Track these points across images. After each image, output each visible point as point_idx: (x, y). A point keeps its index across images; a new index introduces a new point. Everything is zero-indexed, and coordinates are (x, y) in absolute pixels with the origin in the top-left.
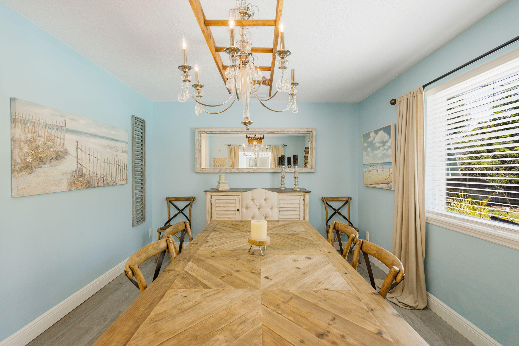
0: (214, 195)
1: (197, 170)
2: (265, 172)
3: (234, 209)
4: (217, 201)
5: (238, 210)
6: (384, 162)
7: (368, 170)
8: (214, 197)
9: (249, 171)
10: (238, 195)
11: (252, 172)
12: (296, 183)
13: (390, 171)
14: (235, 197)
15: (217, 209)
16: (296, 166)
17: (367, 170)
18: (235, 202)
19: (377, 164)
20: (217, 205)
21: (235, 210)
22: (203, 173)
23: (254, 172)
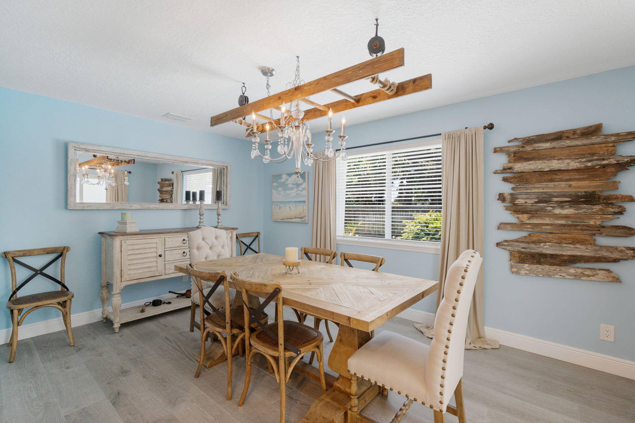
0: (125, 239)
1: (72, 205)
2: (176, 208)
3: (155, 255)
4: (130, 247)
5: (160, 256)
6: (298, 200)
7: (279, 207)
8: (125, 242)
9: (157, 208)
10: (160, 237)
11: (161, 208)
12: (220, 221)
13: (304, 208)
14: (156, 240)
15: (130, 257)
16: (220, 203)
17: (277, 207)
18: (156, 246)
19: (289, 202)
20: (130, 252)
21: (156, 257)
22: (84, 210)
23: (164, 208)
